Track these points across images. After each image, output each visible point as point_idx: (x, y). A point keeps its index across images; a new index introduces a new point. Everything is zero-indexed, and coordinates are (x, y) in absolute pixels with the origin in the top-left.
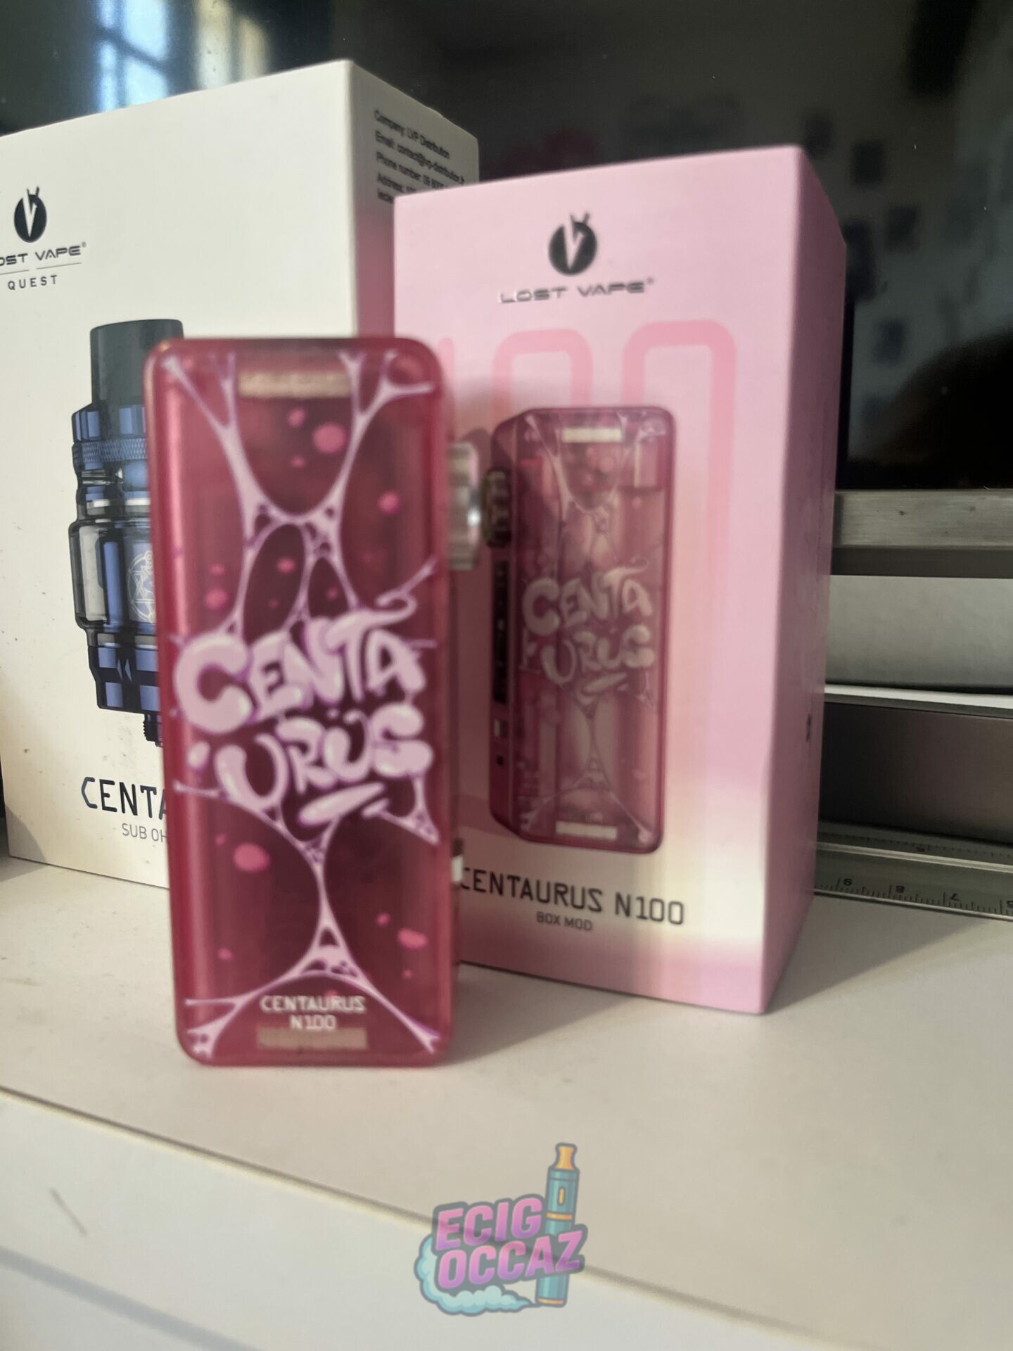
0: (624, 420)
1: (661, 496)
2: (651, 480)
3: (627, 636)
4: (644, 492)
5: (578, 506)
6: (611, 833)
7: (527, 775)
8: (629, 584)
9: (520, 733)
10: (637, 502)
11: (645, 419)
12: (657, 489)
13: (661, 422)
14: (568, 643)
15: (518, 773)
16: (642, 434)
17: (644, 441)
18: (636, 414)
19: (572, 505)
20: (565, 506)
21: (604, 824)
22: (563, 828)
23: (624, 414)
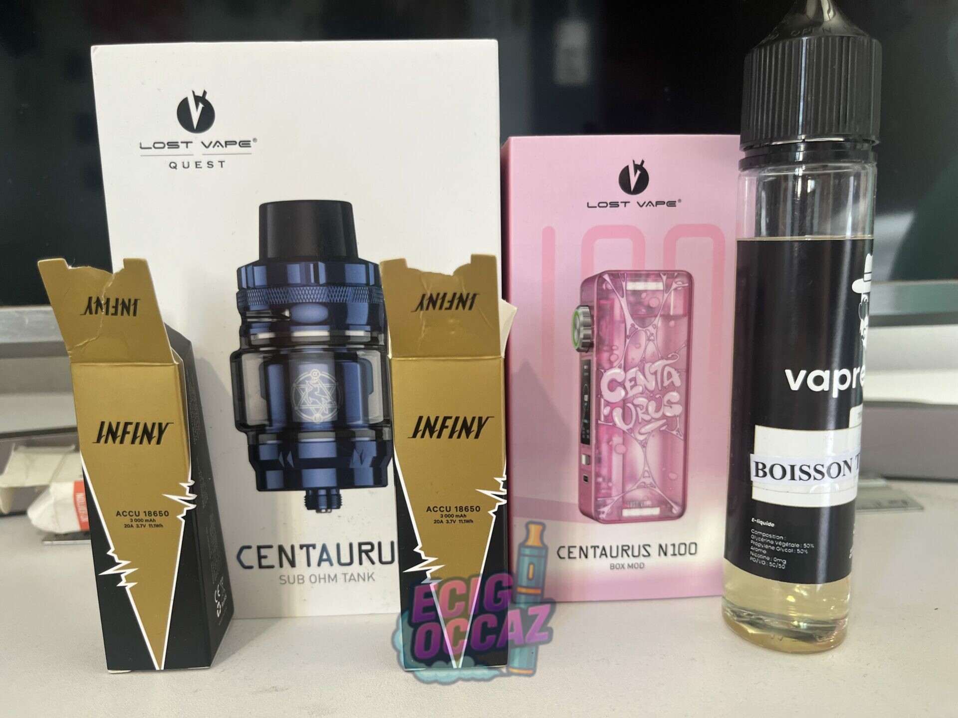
0: (664, 278)
1: (686, 320)
2: (680, 311)
3: (666, 399)
4: (676, 318)
5: (636, 326)
6: (656, 511)
7: (604, 485)
8: (667, 369)
9: (599, 460)
10: (672, 323)
11: (676, 277)
12: (684, 315)
13: (685, 280)
14: (630, 405)
15: (597, 484)
16: (674, 286)
17: (676, 289)
18: (671, 275)
19: (633, 325)
20: (629, 327)
21: (652, 506)
22: (626, 513)
23: (664, 275)
